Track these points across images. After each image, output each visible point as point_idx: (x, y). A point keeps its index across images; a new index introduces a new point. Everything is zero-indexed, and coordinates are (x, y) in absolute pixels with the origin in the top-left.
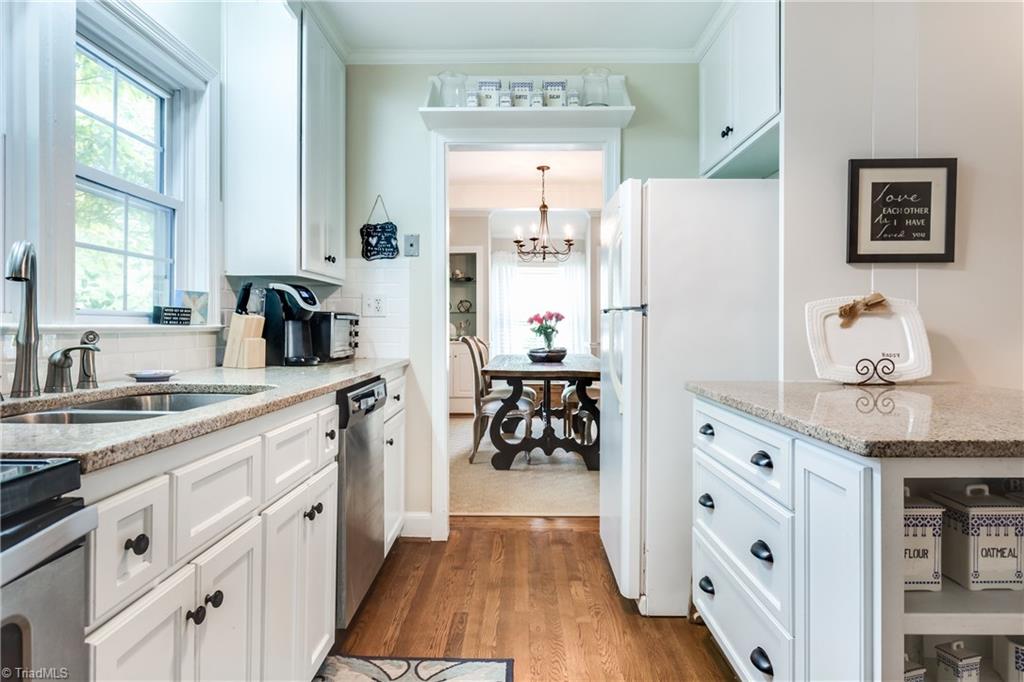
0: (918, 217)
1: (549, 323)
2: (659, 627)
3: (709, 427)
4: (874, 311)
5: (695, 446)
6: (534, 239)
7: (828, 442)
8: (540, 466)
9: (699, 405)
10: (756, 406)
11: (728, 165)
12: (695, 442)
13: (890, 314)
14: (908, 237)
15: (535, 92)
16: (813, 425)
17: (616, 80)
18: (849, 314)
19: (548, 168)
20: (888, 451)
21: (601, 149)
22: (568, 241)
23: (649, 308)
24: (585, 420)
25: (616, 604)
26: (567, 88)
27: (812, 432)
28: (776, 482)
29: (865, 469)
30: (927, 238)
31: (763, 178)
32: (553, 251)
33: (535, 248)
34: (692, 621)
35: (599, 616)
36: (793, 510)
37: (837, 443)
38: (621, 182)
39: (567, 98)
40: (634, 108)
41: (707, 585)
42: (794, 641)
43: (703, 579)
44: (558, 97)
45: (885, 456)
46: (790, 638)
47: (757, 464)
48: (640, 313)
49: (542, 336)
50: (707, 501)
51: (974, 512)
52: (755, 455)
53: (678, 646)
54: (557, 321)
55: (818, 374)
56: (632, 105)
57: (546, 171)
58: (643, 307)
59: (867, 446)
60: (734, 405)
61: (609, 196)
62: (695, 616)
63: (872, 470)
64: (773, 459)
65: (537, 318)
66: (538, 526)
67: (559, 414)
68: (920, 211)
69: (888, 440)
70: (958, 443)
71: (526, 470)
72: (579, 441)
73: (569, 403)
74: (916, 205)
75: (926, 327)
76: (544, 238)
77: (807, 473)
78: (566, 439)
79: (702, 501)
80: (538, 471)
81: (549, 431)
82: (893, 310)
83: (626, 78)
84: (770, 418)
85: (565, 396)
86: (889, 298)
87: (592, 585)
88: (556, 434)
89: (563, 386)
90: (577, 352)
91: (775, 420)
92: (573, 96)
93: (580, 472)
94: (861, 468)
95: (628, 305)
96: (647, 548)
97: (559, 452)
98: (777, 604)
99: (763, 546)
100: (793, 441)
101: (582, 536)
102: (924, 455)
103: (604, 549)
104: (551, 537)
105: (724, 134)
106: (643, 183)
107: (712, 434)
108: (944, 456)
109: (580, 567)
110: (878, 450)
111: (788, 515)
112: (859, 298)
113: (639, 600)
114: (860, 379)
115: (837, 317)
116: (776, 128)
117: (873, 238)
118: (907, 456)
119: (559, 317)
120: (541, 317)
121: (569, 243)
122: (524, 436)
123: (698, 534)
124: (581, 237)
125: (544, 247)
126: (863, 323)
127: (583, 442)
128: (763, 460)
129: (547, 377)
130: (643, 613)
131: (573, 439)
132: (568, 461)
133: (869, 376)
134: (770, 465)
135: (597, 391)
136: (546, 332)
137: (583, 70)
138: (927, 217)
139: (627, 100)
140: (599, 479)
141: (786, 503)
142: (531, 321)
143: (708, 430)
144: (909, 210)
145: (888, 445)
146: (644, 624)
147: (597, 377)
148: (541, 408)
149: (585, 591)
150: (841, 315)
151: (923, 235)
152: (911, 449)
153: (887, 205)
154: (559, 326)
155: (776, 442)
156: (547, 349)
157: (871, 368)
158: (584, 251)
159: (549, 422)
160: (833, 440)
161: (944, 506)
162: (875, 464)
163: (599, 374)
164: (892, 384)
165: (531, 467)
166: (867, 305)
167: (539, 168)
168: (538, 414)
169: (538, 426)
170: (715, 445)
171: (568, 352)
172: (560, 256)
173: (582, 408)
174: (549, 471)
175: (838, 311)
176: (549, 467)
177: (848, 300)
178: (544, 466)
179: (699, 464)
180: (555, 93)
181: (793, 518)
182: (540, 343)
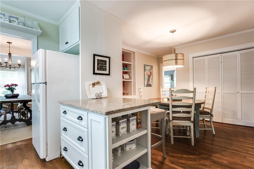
0: (105, 67)
1: (12, 87)
2: (52, 163)
3: (65, 111)
4: (98, 84)
5: (61, 116)
6: (6, 63)
7: (97, 113)
8: (10, 128)
9: (62, 106)
10: (78, 106)
11: (68, 50)
12: (61, 115)
13: (101, 85)
14: (103, 70)
15: (6, 17)
16: (93, 109)
17: (36, 23)
18: (94, 85)
19: (11, 43)
20: (109, 113)
21: (31, 40)
22: (19, 64)
23: (47, 83)
24: (26, 112)
25: (39, 161)
26: (19, 20)
27: (93, 111)
28: (83, 123)
29: (105, 118)
30: (106, 71)
31: (76, 55)
32: (14, 67)
33: (7, 65)
34: (61, 158)
35: (34, 167)
36: (88, 128)
37: (99, 113)
38: (38, 49)
39: (19, 23)
40: (41, 31)
41: (65, 149)
42: (89, 157)
43: (64, 148)
44: (16, 21)
45: (109, 114)
46: (88, 157)
47: (79, 119)
48: (45, 84)
49: (10, 91)
50: (65, 129)
51: (120, 121)
52: (78, 117)
53: (58, 166)
54: (15, 86)
55: (88, 97)
56: (41, 30)
57: (10, 44)
58: (46, 83)
59: (106, 113)
60: (72, 106)
61: (34, 53)
62: (62, 156)
63: (106, 118)
64: (82, 118)
65: (8, 85)
66: (10, 146)
67: (16, 112)
68: (105, 65)
69: (109, 111)
70: (120, 110)
71: (4, 130)
72: (24, 118)
73: (20, 109)
74: (104, 64)
75: (106, 87)
76: (10, 63)
77: (91, 120)
78: (20, 119)
79: (64, 129)
80: (9, 129)
81: (13, 117)
82: (101, 84)
83: (39, 23)
84: (82, 109)
85: (19, 107)
86: (101, 82)
87: (30, 159)
88: (16, 118)
89: (18, 104)
90: (22, 94)
91: (83, 109)
92: (21, 23)
93: (25, 127)
94: (104, 118)
95: (41, 82)
96: (48, 144)
97: (17, 123)
98: (84, 150)
99: (80, 137)
100: (88, 113)
101: (26, 145)
102: (115, 113)
103: (34, 147)
104: (15, 148)
105: (66, 43)
106: (45, 51)
107: (66, 113)
108: (118, 112)
109: (26, 154)
110: (108, 113)
111: (87, 130)
112: (95, 81)
113: (46, 158)
114: (96, 97)
115: (91, 85)
116: (79, 44)
117: (98, 70)
118: (113, 114)
119: (16, 85)
120: (9, 85)
121: (20, 65)
122: (3, 120)
123: (63, 138)
124: (23, 64)
125: (10, 65)
126: (96, 86)
127: (25, 118)
128: (80, 118)
129: (12, 102)
130: (47, 161)
131: (22, 118)
132: (20, 125)
133: (98, 97)
134: (82, 119)
135: (31, 105)
136: (12, 90)
137: (25, 17)
138: (106, 67)
139: (39, 28)
140: (32, 128)
141: (86, 127)
142: (5, 86)
143: (65, 112)
144: (103, 65)
145: (109, 112)
146: (48, 164)
147: (30, 101)
148: (10, 111)
149: (28, 161)
150: (92, 85)
151: (105, 70)
152: (113, 112)
153: (100, 64)
154: (16, 88)
155: (83, 114)
156: (12, 94)
157: (98, 95)
158: (24, 68)
159: (13, 115)
160: (98, 112)
161: (116, 122)
162: (107, 116)
163: (31, 100)
164: (102, 98)
165: (6, 129)
166: (97, 83)
167: (8, 42)
168: (9, 112)
169: (9, 116)
170: (67, 116)
171: (20, 95)
172: (16, 68)
173: (25, 110)
174: (14, 129)
175: (92, 84)
176: (13, 127)
177: (93, 82)
178: (11, 128)
179: (62, 120)
180: (14, 20)
181: (88, 130)
182: (9, 92)
